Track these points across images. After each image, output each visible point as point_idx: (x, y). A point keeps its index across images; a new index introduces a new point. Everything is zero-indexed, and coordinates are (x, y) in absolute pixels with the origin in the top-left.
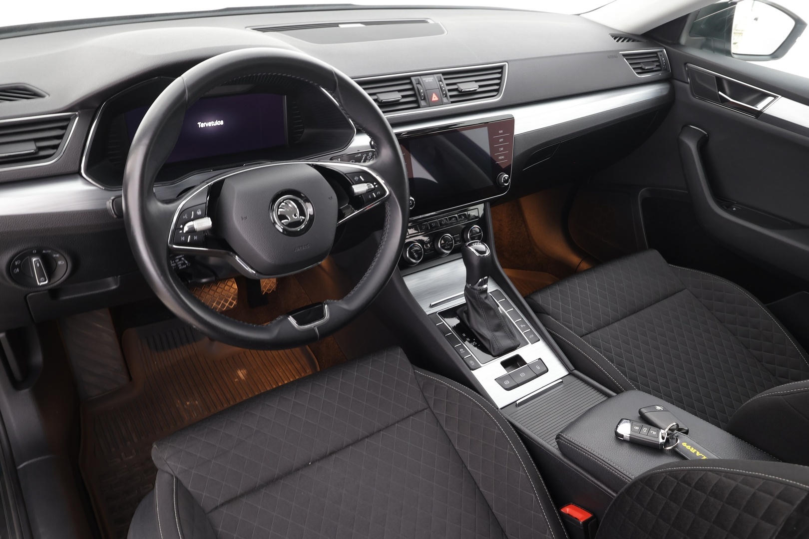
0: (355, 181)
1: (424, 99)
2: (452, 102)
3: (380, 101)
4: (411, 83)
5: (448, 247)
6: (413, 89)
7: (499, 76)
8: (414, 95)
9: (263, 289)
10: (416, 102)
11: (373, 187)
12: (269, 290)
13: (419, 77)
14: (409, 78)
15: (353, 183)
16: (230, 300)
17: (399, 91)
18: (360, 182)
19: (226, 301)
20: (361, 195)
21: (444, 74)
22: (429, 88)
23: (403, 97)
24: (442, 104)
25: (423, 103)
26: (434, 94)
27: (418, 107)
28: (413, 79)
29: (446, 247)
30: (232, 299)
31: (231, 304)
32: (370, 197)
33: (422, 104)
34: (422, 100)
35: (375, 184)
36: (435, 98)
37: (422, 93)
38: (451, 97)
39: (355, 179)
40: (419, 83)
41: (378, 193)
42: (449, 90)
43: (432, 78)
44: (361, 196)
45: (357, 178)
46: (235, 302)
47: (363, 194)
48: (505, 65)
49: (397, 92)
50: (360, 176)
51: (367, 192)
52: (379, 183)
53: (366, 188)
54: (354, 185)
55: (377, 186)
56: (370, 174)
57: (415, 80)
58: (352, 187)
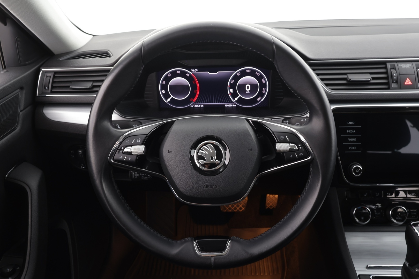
0: (280, 139)
1: (397, 82)
3: (349, 80)
4: (386, 68)
5: (400, 218)
6: (386, 73)
8: (386, 78)
9: (267, 204)
10: (387, 84)
12: (271, 206)
13: (395, 64)
14: (384, 63)
15: (277, 140)
16: (241, 206)
17: (371, 73)
18: (285, 141)
19: (238, 206)
22: (404, 73)
23: (373, 78)
26: (408, 79)
27: (388, 89)
28: (389, 65)
29: (398, 218)
30: (242, 206)
31: (241, 209)
32: (291, 156)
33: (393, 87)
34: (393, 82)
35: (299, 145)
36: (408, 82)
37: (395, 76)
39: (281, 138)
40: (394, 68)
41: (300, 155)
43: (410, 65)
44: (283, 154)
46: (243, 209)
49: (369, 74)
50: (286, 137)
51: (289, 152)
52: (303, 146)
53: (289, 148)
54: (278, 142)
55: (301, 148)
56: (298, 137)
57: (390, 65)
58: (276, 144)
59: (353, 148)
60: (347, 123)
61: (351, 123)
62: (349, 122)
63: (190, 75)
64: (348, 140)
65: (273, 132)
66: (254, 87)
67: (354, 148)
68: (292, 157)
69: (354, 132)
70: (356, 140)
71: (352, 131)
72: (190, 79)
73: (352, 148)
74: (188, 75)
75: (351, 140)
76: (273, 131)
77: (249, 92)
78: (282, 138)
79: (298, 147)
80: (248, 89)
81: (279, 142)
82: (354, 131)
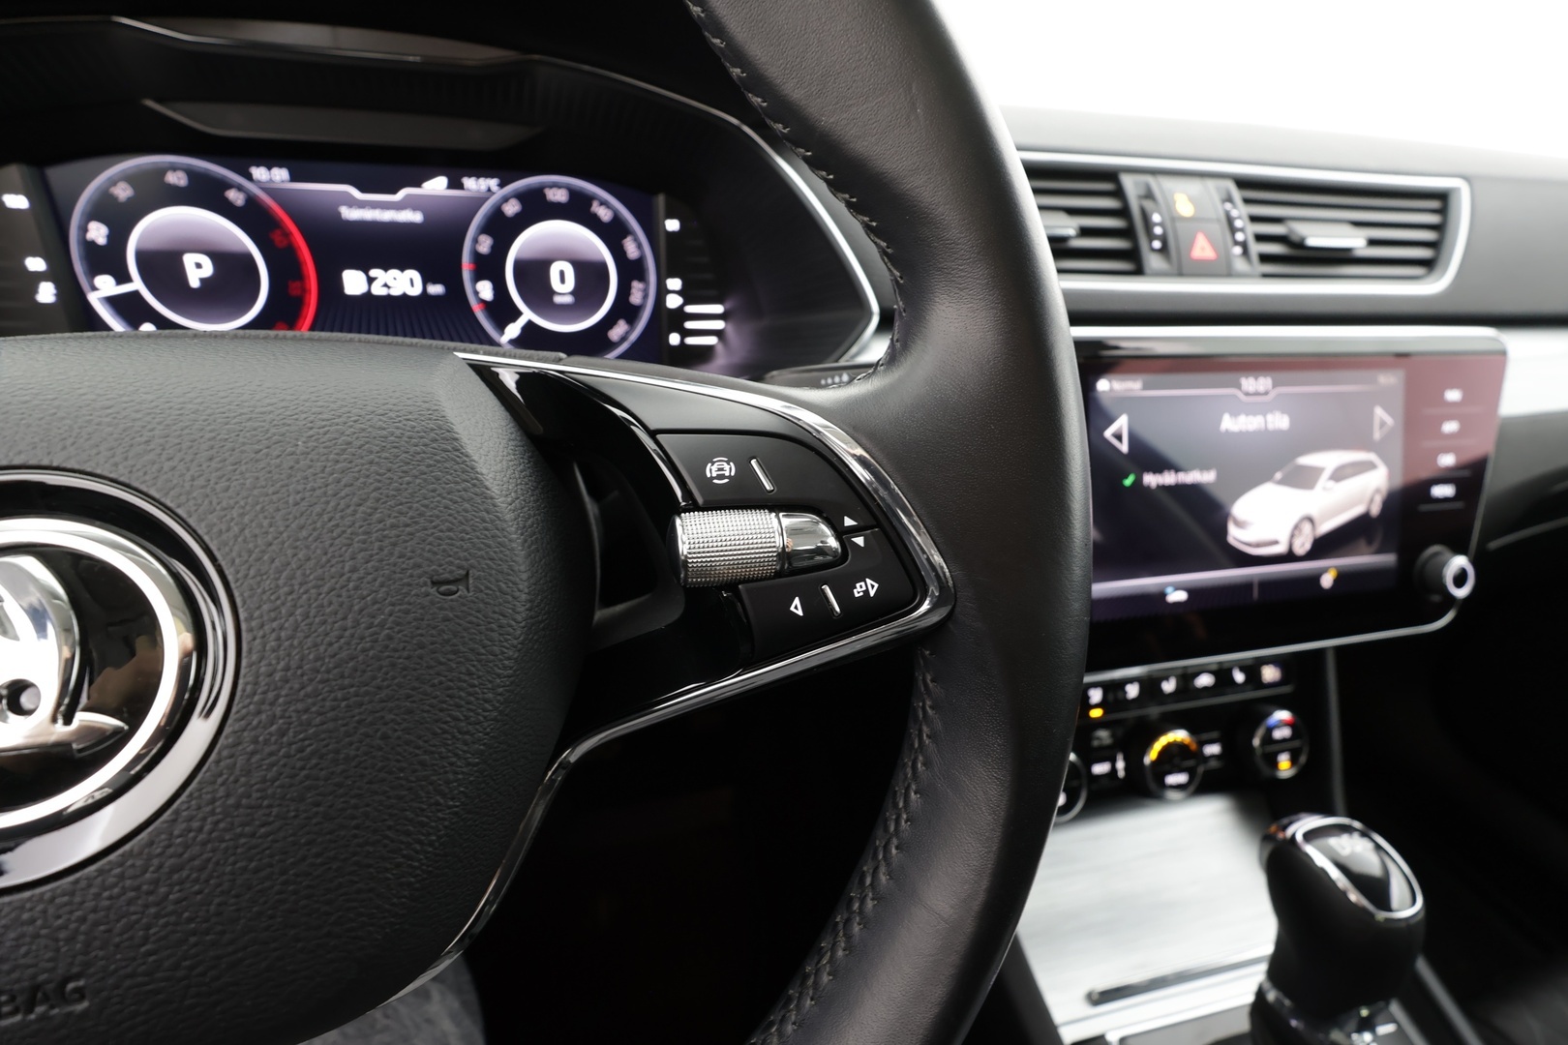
0: (706, 483)
1: (1164, 250)
2: (1266, 276)
4: (1119, 193)
6: (1124, 213)
7: (1433, 219)
8: (1125, 233)
10: (1131, 254)
11: (833, 543)
13: (1150, 179)
14: (1110, 175)
15: (687, 493)
17: (1072, 212)
18: (739, 497)
20: (732, 585)
21: (1243, 183)
22: (1185, 214)
23: (1085, 232)
24: (1229, 273)
25: (1153, 261)
26: (1200, 236)
27: (1139, 271)
28: (1129, 183)
32: (797, 607)
33: (1153, 266)
34: (1153, 250)
35: (848, 522)
36: (1203, 248)
37: (1155, 228)
38: (1265, 258)
39: (712, 470)
40: (1149, 195)
41: (858, 591)
42: (1261, 238)
43: (1199, 188)
45: (729, 469)
47: (746, 581)
48: (1457, 190)
50: (753, 462)
51: (778, 574)
52: (879, 525)
53: (779, 542)
54: (694, 507)
55: (860, 541)
56: (834, 460)
57: (1136, 184)
58: (678, 521)
63: (252, 201)
65: (653, 434)
66: (590, 276)
68: (800, 613)
72: (250, 217)
74: (235, 197)
76: (653, 426)
77: (568, 299)
78: (720, 470)
79: (841, 533)
80: (563, 281)
81: (700, 501)
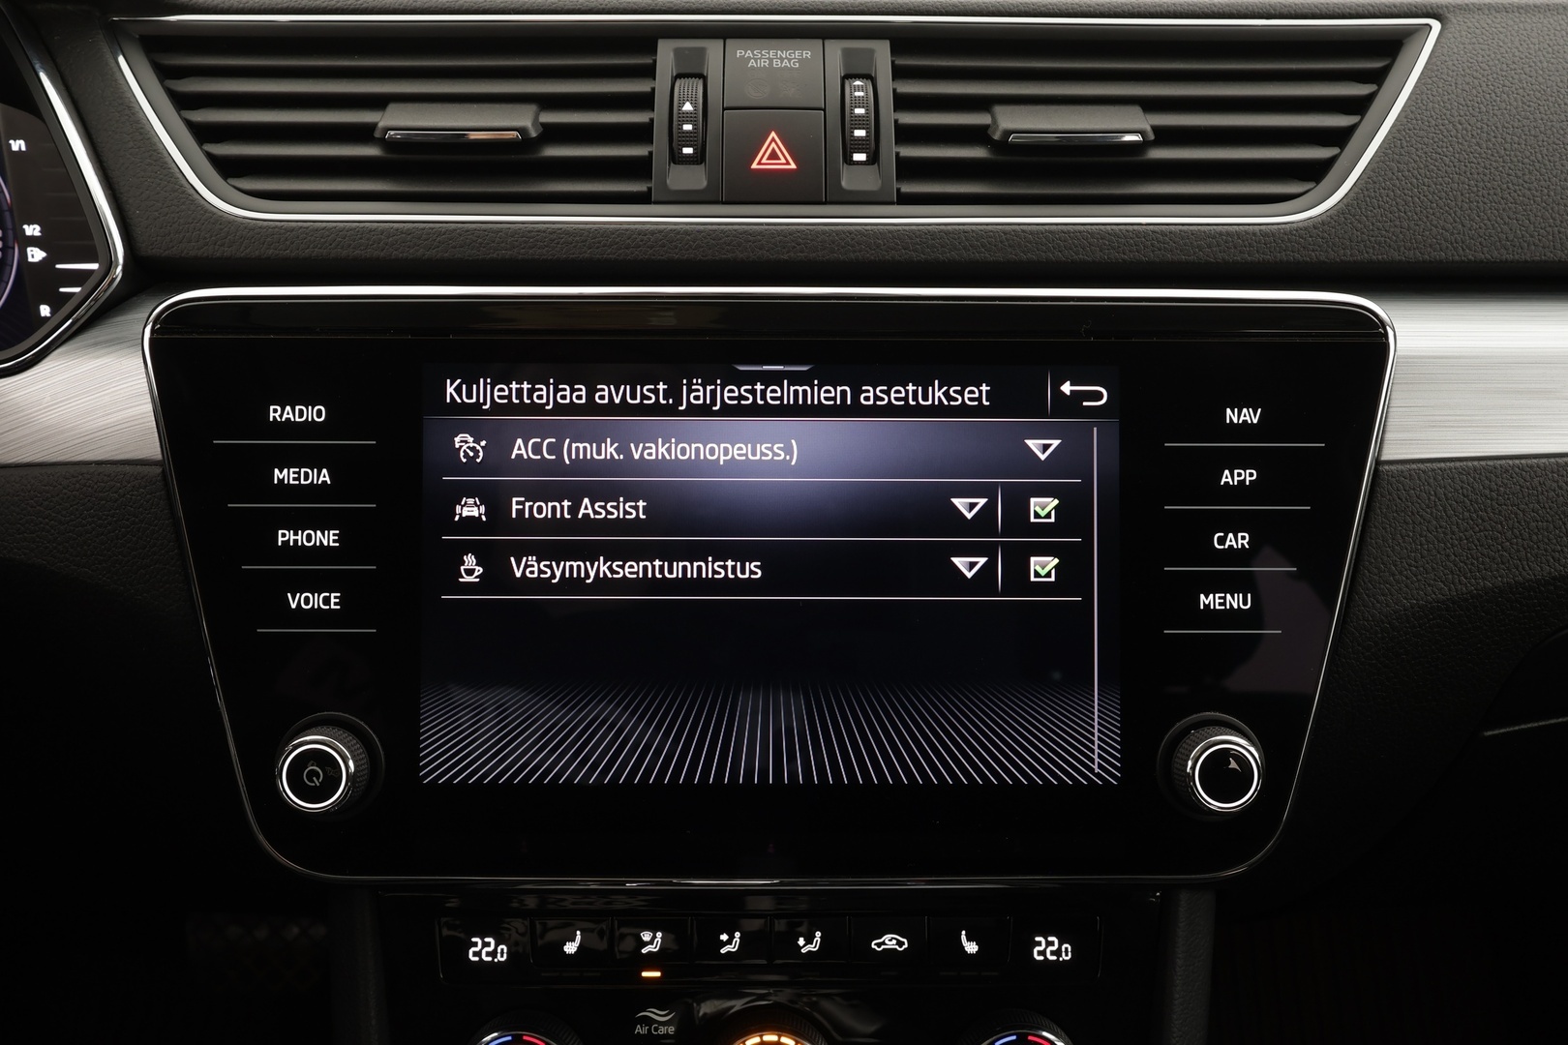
1: (701, 156)
4: (652, 69)
13: (713, 48)
14: (646, 40)
37: (687, 120)
40: (698, 70)
43: (806, 54)
57: (679, 52)
59: (316, 601)
60: (275, 413)
61: (301, 413)
62: (288, 408)
64: (280, 539)
67: (327, 601)
69: (324, 482)
70: (341, 539)
71: (306, 477)
73: (307, 601)
75: (301, 538)
82: (325, 476)
